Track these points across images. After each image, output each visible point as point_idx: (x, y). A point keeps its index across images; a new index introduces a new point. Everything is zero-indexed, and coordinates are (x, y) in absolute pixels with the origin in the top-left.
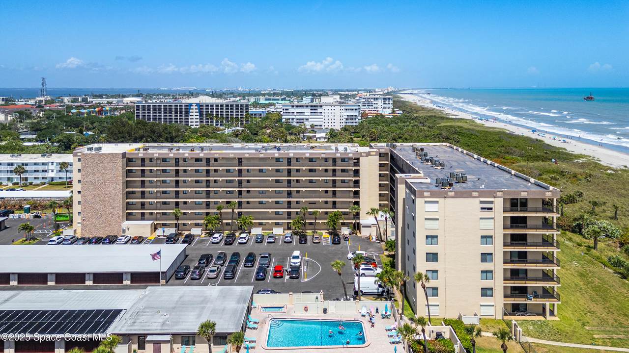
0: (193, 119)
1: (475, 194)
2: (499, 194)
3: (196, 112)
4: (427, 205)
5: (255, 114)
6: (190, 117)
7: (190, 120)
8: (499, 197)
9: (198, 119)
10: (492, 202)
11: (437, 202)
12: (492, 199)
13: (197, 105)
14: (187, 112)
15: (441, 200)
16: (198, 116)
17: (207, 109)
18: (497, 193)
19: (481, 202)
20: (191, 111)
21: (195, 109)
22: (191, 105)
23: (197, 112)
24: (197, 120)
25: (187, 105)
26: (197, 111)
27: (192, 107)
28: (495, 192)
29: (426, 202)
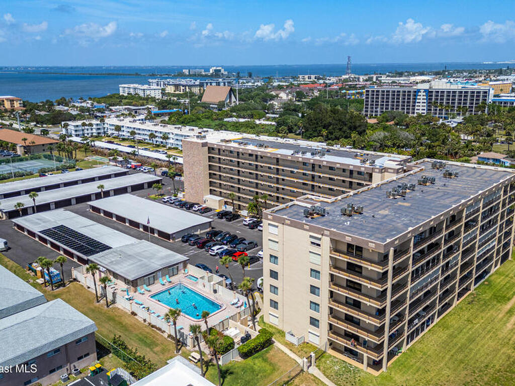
0: (419, 106)
1: (306, 227)
2: (326, 233)
3: (423, 99)
4: (269, 226)
5: (505, 103)
6: (417, 104)
7: (416, 108)
8: (326, 236)
9: (425, 106)
10: (320, 239)
11: (277, 227)
12: (320, 236)
13: (425, 91)
14: (415, 99)
15: (280, 225)
16: (425, 103)
17: (437, 96)
18: (325, 231)
19: (311, 236)
20: (418, 97)
21: (423, 96)
22: (419, 91)
23: (425, 99)
24: (423, 108)
25: (416, 91)
26: (425, 97)
27: (419, 94)
28: (323, 230)
29: (269, 224)
